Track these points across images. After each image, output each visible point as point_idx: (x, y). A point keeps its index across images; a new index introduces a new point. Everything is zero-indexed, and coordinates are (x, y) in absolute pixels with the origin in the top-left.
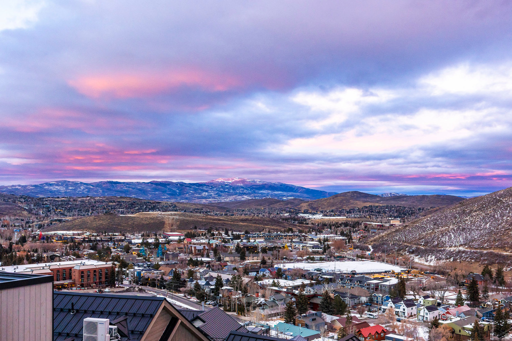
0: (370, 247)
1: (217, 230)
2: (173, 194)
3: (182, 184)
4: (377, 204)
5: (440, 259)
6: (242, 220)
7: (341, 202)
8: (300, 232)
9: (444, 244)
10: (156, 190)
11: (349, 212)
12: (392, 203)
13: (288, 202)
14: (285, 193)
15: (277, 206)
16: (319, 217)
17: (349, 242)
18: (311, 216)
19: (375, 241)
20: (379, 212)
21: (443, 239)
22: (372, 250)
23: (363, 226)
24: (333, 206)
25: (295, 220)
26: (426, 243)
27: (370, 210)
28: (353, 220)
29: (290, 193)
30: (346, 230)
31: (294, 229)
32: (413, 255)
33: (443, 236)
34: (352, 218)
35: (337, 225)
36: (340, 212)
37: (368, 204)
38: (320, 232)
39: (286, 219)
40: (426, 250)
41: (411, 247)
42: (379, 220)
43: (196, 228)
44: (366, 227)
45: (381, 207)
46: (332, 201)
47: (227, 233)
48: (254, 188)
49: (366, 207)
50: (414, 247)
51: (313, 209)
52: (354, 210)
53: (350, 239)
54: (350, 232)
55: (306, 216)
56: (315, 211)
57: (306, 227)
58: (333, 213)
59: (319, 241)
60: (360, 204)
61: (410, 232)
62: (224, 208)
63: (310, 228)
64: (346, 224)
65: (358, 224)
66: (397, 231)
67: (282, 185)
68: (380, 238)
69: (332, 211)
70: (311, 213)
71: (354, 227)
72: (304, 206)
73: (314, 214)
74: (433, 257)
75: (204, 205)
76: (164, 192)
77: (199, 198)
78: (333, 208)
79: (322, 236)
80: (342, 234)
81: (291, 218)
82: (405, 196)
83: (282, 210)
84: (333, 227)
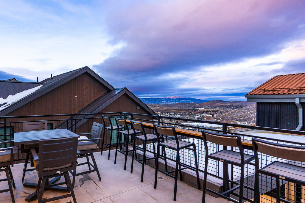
0: (220, 118)
1: (165, 112)
2: (152, 102)
3: (155, 99)
4: (226, 104)
5: (250, 123)
6: (173, 109)
7: (212, 103)
8: (194, 113)
9: (252, 117)
10: (147, 100)
11: (215, 107)
12: (233, 104)
13: (191, 104)
14: (191, 101)
15: (187, 105)
16: (203, 109)
17: (212, 117)
18: (200, 109)
19: (222, 116)
20: (227, 107)
21: (251, 116)
22: (221, 119)
23: (220, 112)
24: (209, 105)
25: (193, 109)
26: (244, 117)
27: (224, 106)
28: (216, 110)
29: (193, 101)
30: (212, 113)
31: (192, 113)
32: (238, 122)
33: (251, 114)
34: (216, 109)
35: (209, 111)
36: (211, 107)
37: (223, 104)
38: (202, 113)
39: (190, 109)
40: (243, 120)
41: (237, 118)
42: (227, 110)
43: (157, 112)
44: (221, 112)
45: (228, 105)
46: (208, 103)
47: (168, 113)
48: (179, 99)
49: (222, 105)
50: (239, 119)
51: (201, 106)
52: (217, 106)
53: (213, 115)
54: (214, 114)
55: (198, 108)
56: (201, 107)
57: (197, 112)
58: (209, 107)
59: (201, 116)
60: (220, 104)
61: (237, 113)
62: (168, 106)
63: (198, 112)
64: (213, 111)
65: (218, 111)
66: (232, 113)
67: (190, 98)
68: (224, 115)
69: (208, 107)
70: (200, 108)
71: (216, 112)
72: (197, 105)
73: (201, 108)
74: (247, 122)
75: (162, 105)
76: (149, 101)
77: (160, 103)
78: (209, 106)
79: (202, 115)
80: (210, 114)
81: (192, 109)
82: (240, 101)
83: (189, 107)
84: (207, 112)
